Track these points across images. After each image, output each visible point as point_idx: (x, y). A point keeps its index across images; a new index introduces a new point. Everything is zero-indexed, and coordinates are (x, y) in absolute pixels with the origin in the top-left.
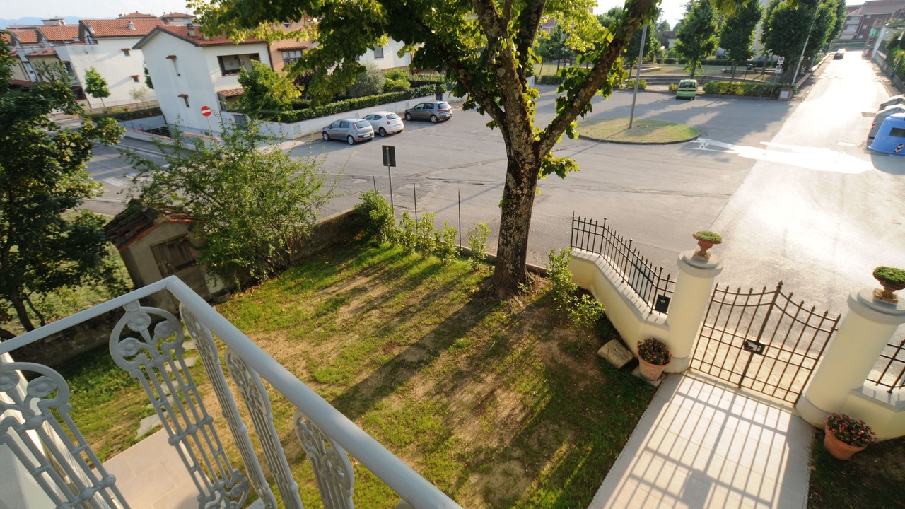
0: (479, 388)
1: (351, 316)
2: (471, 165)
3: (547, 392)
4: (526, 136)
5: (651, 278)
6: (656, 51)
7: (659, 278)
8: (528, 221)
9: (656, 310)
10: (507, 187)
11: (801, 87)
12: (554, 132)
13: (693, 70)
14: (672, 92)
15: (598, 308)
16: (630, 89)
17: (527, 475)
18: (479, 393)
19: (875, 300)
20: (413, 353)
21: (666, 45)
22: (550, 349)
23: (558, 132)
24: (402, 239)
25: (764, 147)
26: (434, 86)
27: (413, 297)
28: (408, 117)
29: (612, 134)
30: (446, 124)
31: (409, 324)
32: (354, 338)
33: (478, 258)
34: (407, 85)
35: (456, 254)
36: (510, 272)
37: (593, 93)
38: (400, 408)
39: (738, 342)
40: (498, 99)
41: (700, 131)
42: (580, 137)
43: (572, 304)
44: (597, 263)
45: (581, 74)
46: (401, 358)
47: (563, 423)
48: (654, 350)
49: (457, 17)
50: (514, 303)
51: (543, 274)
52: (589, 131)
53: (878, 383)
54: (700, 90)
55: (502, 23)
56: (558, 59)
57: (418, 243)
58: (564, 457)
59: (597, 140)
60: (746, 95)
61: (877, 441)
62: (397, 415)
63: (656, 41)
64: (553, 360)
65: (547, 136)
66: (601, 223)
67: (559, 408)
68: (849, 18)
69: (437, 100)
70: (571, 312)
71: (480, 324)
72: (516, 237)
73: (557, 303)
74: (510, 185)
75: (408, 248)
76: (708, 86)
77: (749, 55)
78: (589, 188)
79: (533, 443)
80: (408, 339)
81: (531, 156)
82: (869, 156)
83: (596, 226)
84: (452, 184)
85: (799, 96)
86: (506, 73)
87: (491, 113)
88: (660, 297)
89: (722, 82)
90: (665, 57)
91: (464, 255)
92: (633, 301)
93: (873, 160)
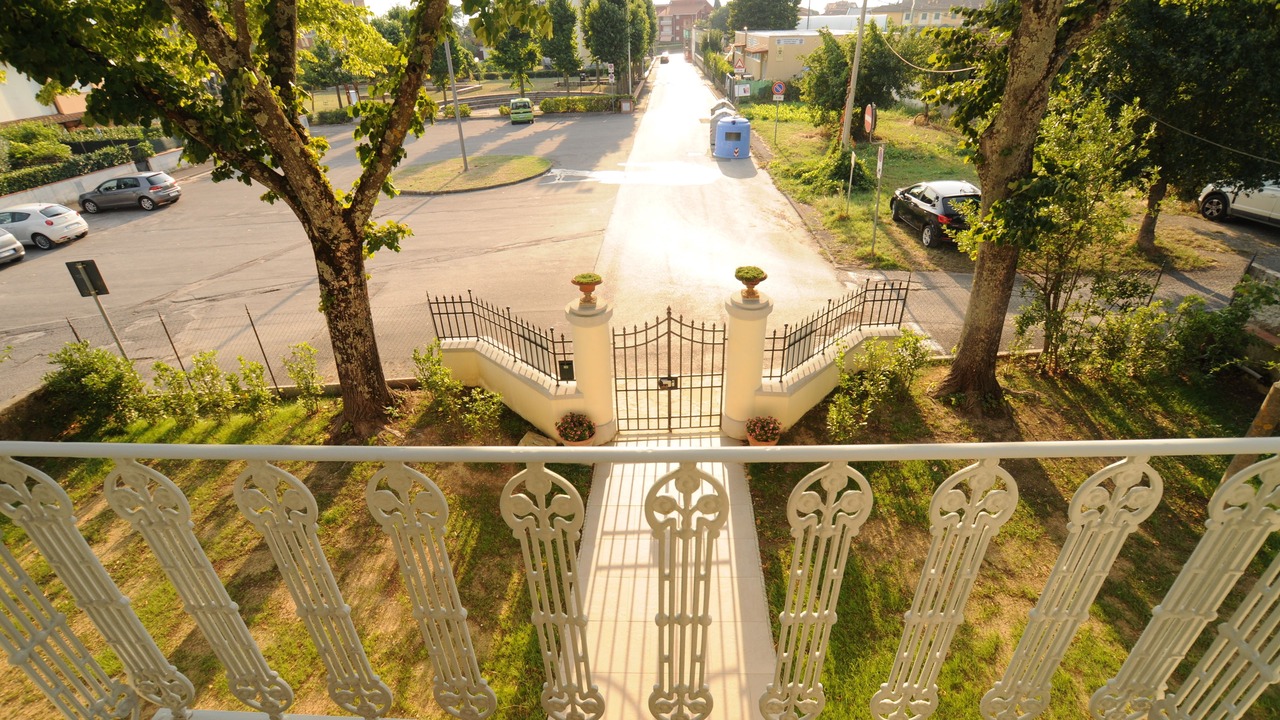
0: (381, 559)
1: (118, 554)
2: (248, 264)
3: (472, 525)
4: (329, 205)
5: (545, 345)
6: (469, 64)
7: (553, 342)
8: (368, 319)
9: (562, 379)
10: (323, 281)
11: (640, 96)
12: (367, 192)
13: (522, 86)
14: (504, 116)
15: (495, 400)
16: (451, 118)
17: (484, 629)
18: (383, 567)
19: (744, 301)
20: (260, 561)
21: (480, 55)
22: (456, 473)
23: (372, 192)
24: (167, 406)
25: (622, 169)
26: (125, 146)
27: (226, 484)
28: (90, 207)
29: (446, 182)
30: (173, 208)
31: (233, 525)
32: (139, 586)
33: (311, 395)
34: (66, 152)
35: (274, 400)
36: (367, 396)
37: (404, 134)
38: (271, 642)
39: (653, 384)
40: (267, 159)
41: (552, 161)
42: (403, 193)
43: (465, 409)
44: (478, 349)
45: (380, 112)
46: (242, 576)
47: (504, 551)
48: (575, 426)
49: (145, 34)
50: (388, 435)
51: (414, 386)
52: (413, 183)
53: (771, 377)
54: (536, 109)
55: (240, 47)
56: (334, 84)
57: (200, 403)
58: (520, 588)
59: (428, 194)
60: (588, 111)
61: (786, 431)
62: (270, 654)
63: (466, 51)
64: (464, 485)
65: (359, 199)
66: (466, 298)
67: (492, 536)
68: (661, 18)
69: (139, 170)
70: (465, 417)
71: (349, 480)
72: (359, 346)
73: (445, 415)
74: (327, 277)
75: (185, 417)
76: (545, 104)
77: (576, 64)
78: (437, 260)
79: (478, 591)
80: (242, 545)
81: (344, 231)
82: (716, 164)
83: (461, 302)
84: (224, 302)
85: (640, 106)
86: (270, 120)
87: (262, 180)
88: (562, 364)
89: (558, 98)
90: (484, 72)
91: (288, 397)
92: (534, 378)
93: (720, 166)
